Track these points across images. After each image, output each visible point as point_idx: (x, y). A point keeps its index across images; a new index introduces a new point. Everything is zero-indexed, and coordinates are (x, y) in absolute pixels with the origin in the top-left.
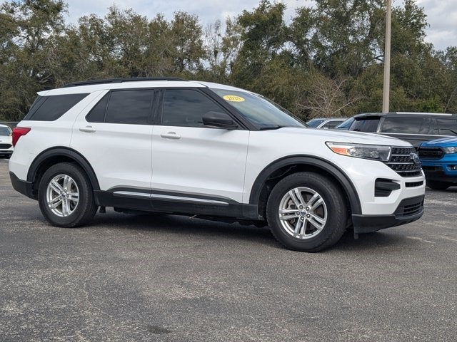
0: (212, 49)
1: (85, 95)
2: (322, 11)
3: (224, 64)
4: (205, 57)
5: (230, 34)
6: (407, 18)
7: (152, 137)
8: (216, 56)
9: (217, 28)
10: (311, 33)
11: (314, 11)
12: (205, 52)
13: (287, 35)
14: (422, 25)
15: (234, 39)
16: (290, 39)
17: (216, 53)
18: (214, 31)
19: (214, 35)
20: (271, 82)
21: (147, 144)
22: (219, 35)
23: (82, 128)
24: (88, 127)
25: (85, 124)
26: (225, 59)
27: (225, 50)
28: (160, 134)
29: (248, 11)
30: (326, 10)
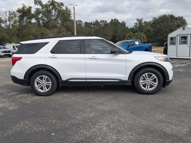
0: (4, 20)
1: (47, 43)
2: (43, 9)
3: (9, 25)
4: (3, 23)
5: (10, 16)
6: (66, 12)
7: (85, 59)
8: (6, 22)
9: (6, 13)
10: (40, 16)
11: (40, 9)
12: (3, 21)
13: (33, 16)
14: (71, 14)
15: (12, 17)
16: (34, 18)
17: (6, 21)
18: (4, 14)
19: (5, 16)
20: (30, 30)
21: (83, 62)
22: (7, 16)
23: (50, 57)
24: (53, 56)
25: (51, 55)
26: (9, 24)
27: (9, 20)
28: (88, 57)
29: (20, 8)
30: (44, 9)
